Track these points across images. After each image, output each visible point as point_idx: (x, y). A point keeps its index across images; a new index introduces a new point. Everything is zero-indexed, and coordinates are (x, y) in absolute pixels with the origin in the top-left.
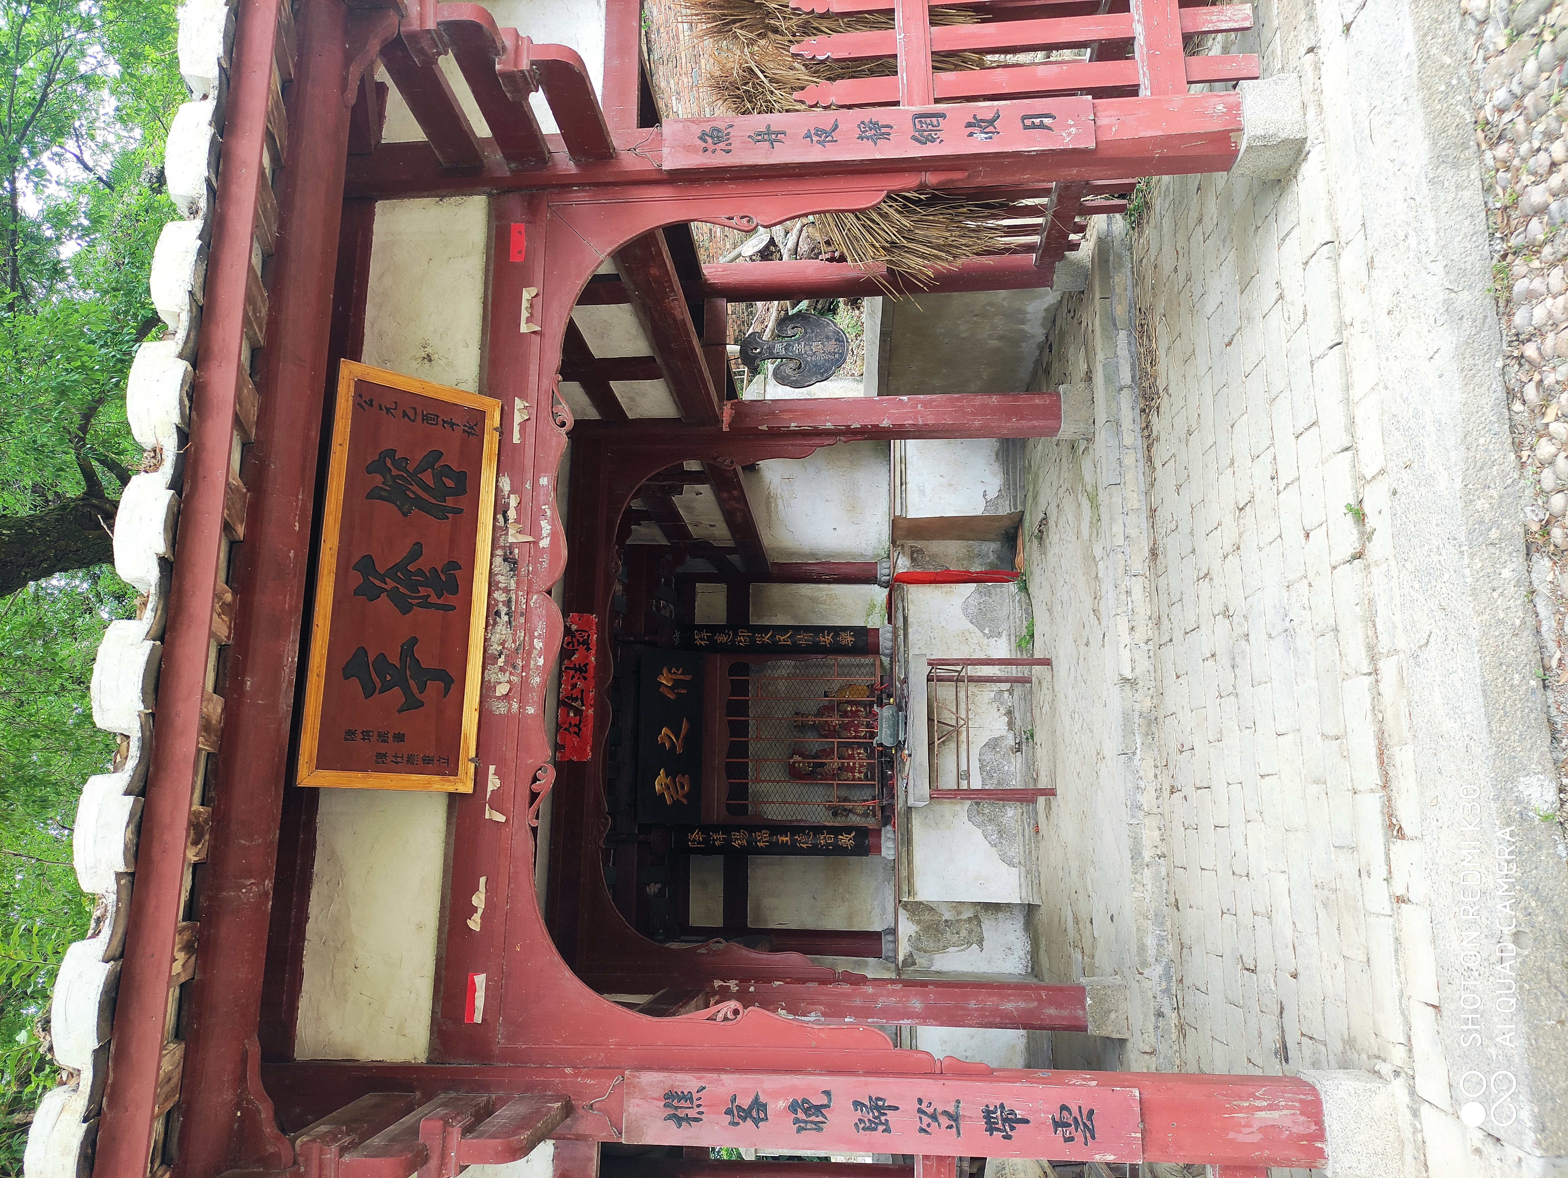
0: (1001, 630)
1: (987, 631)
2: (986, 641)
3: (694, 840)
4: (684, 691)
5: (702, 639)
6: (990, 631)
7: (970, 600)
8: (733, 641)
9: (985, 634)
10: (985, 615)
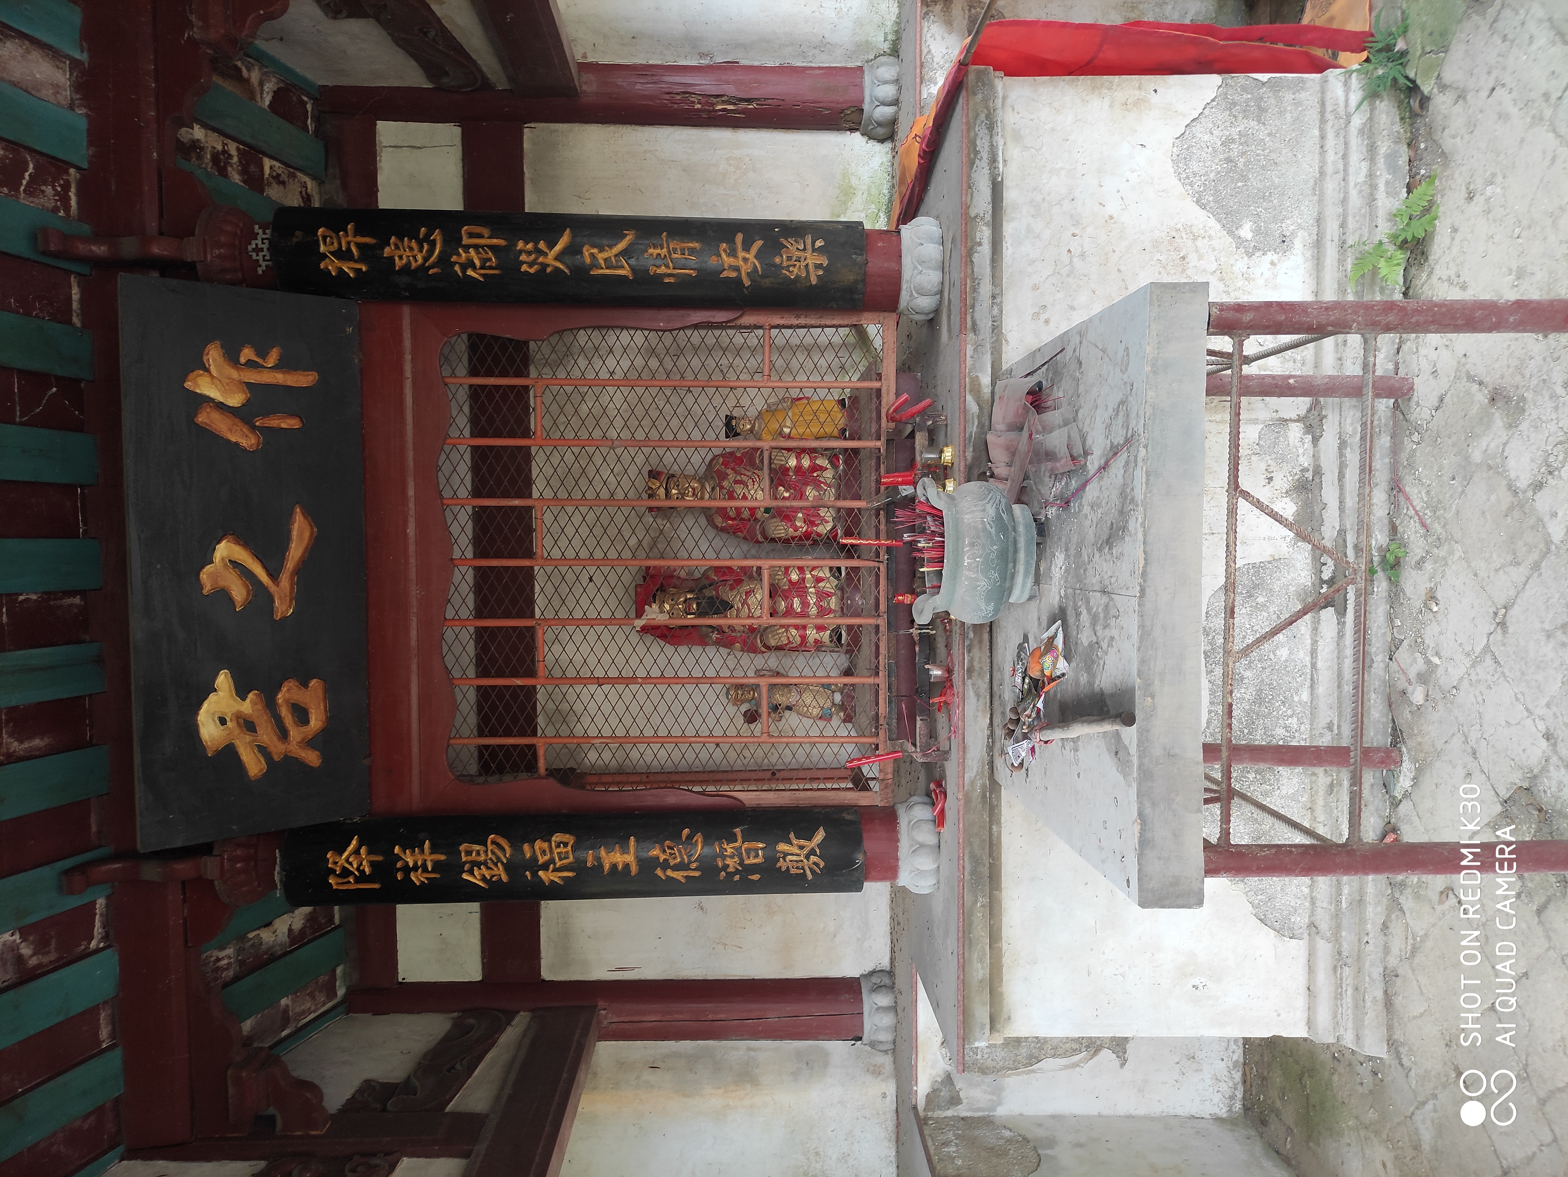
0: (1289, 226)
1: (1246, 231)
2: (1241, 264)
3: (346, 873)
4: (291, 423)
5: (343, 255)
6: (1257, 231)
7: (1197, 129)
8: (444, 260)
9: (1240, 242)
10: (1244, 178)
